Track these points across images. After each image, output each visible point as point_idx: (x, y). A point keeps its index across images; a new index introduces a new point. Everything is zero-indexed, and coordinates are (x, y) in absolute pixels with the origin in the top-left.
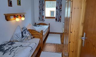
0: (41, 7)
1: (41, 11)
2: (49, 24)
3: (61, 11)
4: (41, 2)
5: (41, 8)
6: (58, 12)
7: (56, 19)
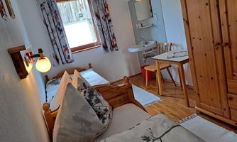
0: (51, 21)
1: (55, 34)
2: (90, 65)
3: (110, 21)
4: (46, 6)
5: (53, 24)
6: (105, 26)
7: (104, 47)
